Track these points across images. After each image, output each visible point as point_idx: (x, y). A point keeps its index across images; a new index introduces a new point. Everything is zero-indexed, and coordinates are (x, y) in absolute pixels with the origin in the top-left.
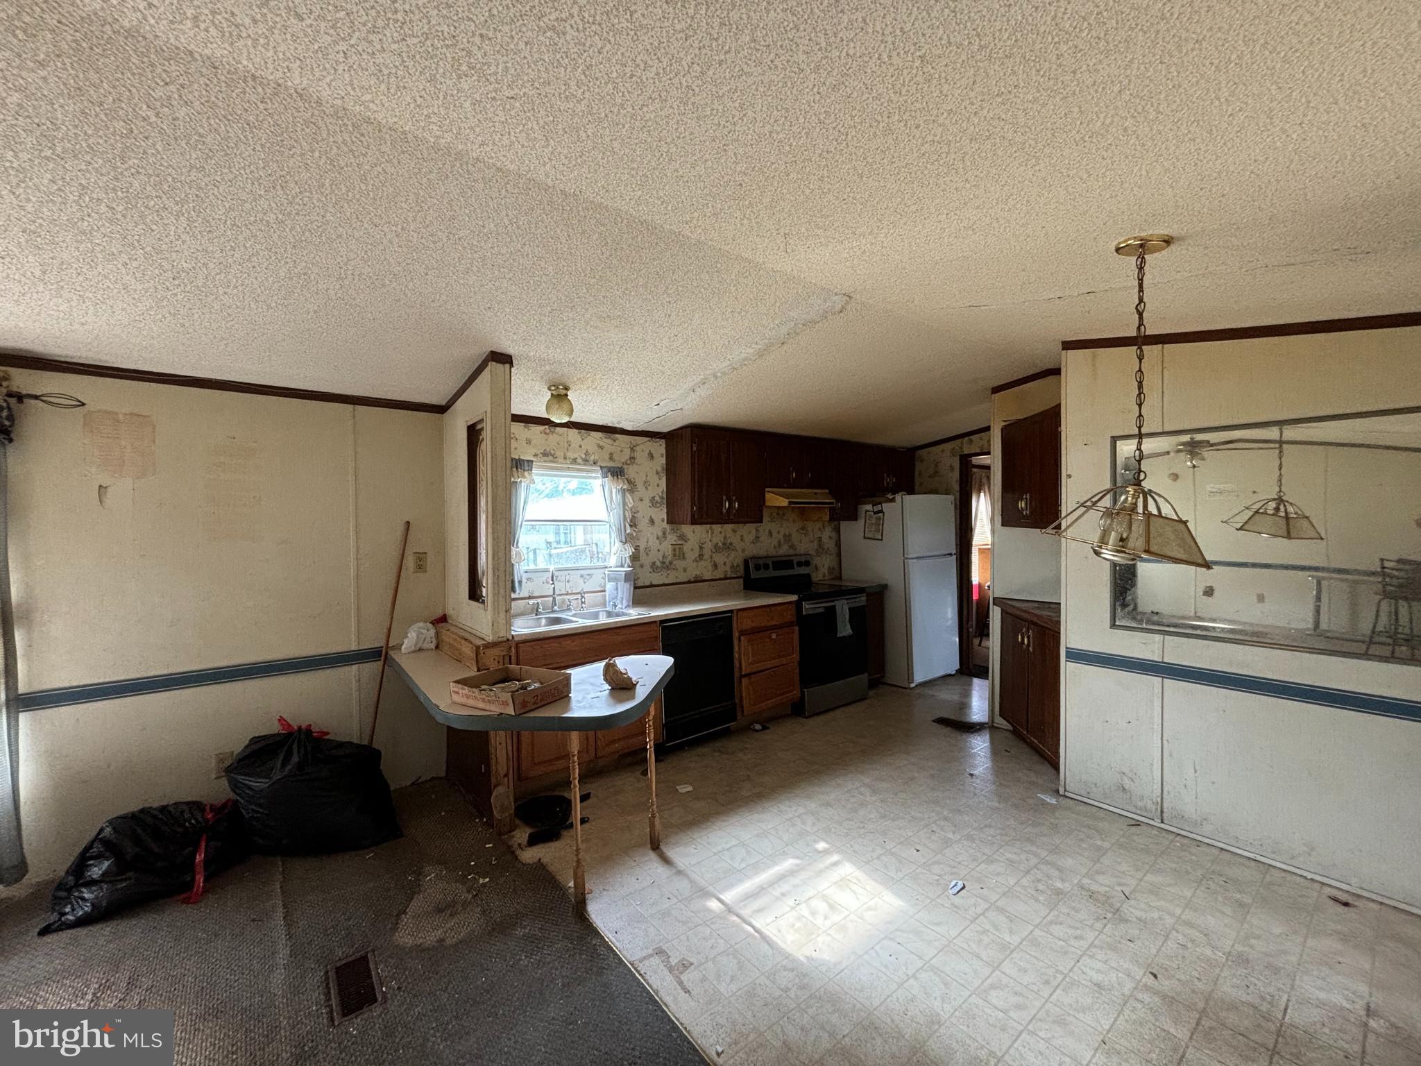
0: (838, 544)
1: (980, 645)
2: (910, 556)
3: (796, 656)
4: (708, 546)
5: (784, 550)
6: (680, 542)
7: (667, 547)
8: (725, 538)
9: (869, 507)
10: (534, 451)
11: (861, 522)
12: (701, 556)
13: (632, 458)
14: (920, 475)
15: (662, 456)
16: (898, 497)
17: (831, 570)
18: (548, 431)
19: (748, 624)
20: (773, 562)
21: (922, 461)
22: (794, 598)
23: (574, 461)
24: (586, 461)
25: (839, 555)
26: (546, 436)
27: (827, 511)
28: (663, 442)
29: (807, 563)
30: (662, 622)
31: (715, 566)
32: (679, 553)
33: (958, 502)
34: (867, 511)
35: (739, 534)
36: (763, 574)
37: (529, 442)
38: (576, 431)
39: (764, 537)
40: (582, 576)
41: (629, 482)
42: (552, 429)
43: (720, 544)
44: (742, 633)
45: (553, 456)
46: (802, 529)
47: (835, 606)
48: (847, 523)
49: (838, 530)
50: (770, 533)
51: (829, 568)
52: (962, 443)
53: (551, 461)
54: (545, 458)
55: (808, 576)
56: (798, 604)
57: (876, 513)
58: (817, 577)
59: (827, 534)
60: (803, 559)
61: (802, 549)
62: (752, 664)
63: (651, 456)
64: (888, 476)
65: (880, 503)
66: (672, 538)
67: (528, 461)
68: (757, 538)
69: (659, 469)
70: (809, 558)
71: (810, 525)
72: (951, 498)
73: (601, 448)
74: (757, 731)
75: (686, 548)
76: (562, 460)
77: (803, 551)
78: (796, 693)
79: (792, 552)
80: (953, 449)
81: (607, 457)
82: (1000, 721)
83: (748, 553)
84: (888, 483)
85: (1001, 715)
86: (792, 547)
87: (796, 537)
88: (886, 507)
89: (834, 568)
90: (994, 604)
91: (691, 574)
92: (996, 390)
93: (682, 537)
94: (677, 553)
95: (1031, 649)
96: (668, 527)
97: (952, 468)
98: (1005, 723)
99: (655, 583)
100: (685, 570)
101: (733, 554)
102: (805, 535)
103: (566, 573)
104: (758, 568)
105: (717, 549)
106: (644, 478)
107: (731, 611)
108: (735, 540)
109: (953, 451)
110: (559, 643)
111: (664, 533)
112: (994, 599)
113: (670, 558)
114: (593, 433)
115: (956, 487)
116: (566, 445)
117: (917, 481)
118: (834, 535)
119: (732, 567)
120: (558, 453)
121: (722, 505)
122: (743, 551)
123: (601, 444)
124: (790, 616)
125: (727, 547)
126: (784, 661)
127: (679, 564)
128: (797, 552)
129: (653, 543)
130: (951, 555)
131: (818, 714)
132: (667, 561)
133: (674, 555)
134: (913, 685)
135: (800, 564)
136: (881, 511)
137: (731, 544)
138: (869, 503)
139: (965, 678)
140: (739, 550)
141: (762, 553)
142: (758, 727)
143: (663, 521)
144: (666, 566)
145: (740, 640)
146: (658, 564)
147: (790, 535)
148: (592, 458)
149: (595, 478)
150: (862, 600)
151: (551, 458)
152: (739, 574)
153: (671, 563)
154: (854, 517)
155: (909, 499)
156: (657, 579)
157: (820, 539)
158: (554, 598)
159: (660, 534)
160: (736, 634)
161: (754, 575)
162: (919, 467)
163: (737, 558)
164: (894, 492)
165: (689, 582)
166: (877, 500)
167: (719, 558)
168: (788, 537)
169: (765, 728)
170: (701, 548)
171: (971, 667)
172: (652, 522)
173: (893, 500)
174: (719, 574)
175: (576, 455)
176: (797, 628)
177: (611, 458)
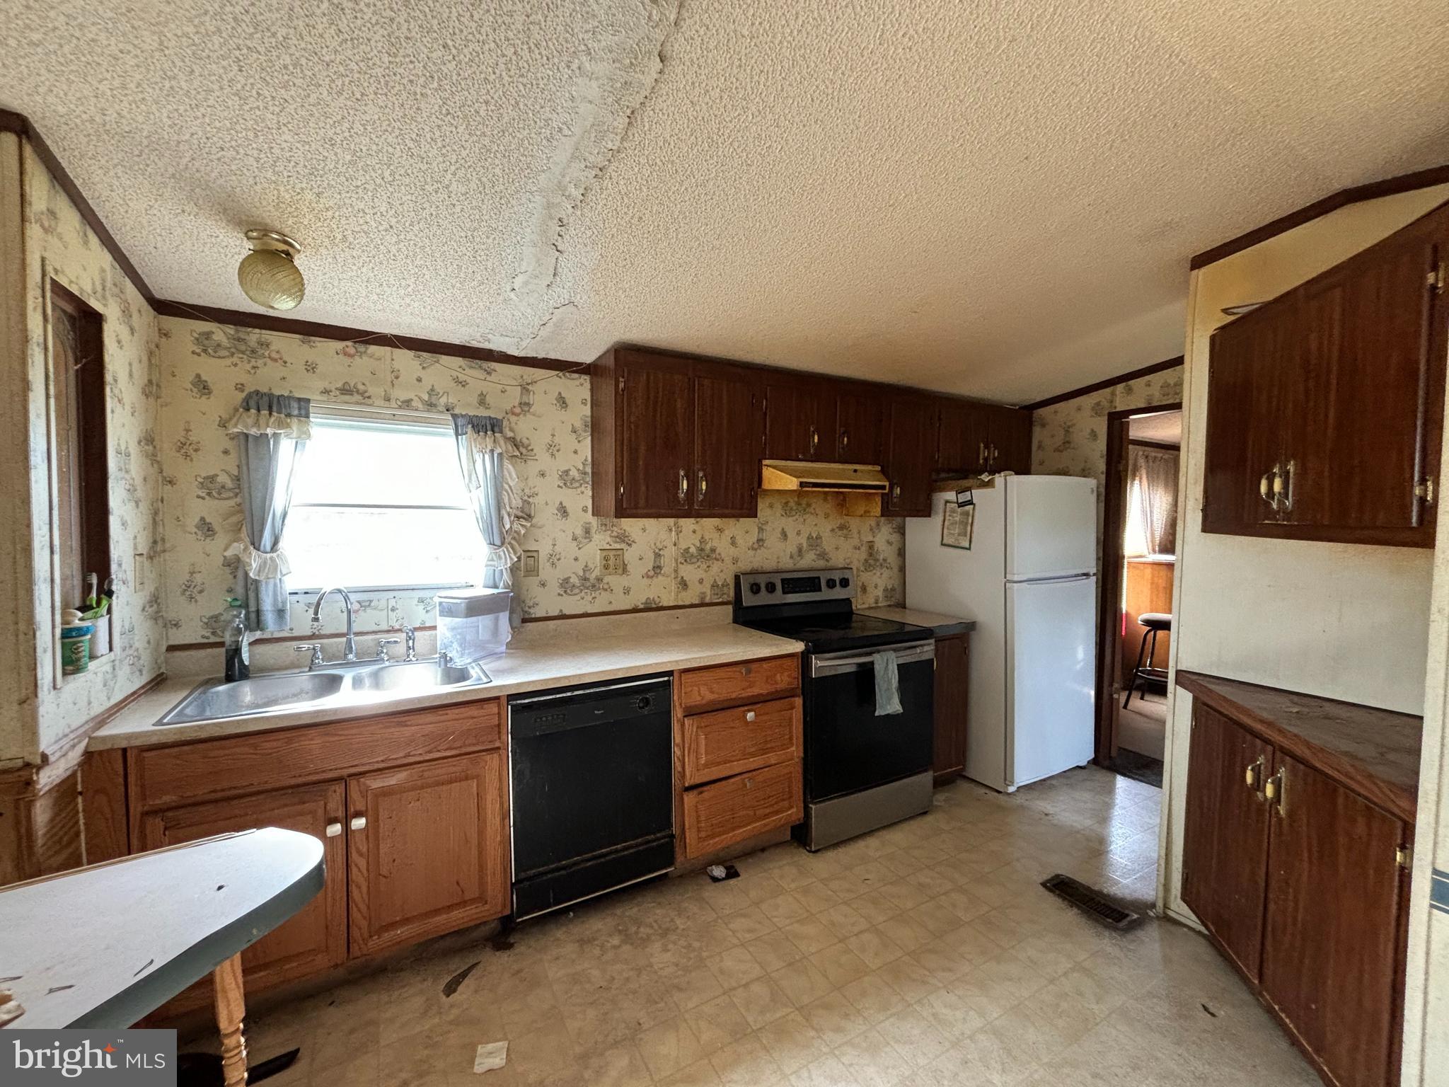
0: (902, 553)
1: (1125, 707)
2: (1016, 578)
3: (796, 751)
4: (670, 554)
5: (809, 560)
6: (618, 546)
7: (592, 553)
8: (702, 541)
9: (951, 495)
10: (321, 385)
11: (937, 520)
12: (657, 568)
13: (525, 406)
14: (1040, 447)
15: (584, 402)
16: (999, 479)
17: (889, 592)
18: (352, 351)
19: (701, 693)
20: (783, 581)
21: (1043, 426)
22: (798, 647)
23: (407, 404)
24: (431, 406)
25: (902, 569)
26: (347, 360)
27: (878, 500)
28: (585, 380)
29: (845, 583)
30: (511, 697)
31: (684, 585)
32: (615, 563)
33: (1103, 490)
34: (947, 502)
35: (728, 533)
36: (764, 599)
37: (311, 368)
38: (410, 354)
39: (772, 539)
40: (421, 601)
41: (515, 443)
42: (362, 348)
43: (693, 550)
44: (690, 713)
45: (362, 394)
46: (842, 527)
47: (872, 663)
48: (915, 519)
49: (902, 531)
50: (784, 535)
51: (886, 590)
52: (1113, 394)
53: (357, 403)
54: (347, 398)
55: (848, 602)
56: (805, 657)
57: (961, 505)
58: (861, 604)
59: (884, 538)
60: (837, 576)
61: (838, 559)
62: (706, 766)
63: (562, 402)
64: (987, 447)
65: (969, 489)
66: (601, 540)
67: (299, 400)
68: (760, 541)
69: (578, 424)
70: (847, 575)
71: (854, 523)
72: (1091, 483)
73: (463, 384)
74: (715, 880)
75: (630, 555)
76: (382, 403)
77: (841, 564)
78: (794, 813)
79: (821, 563)
80: (1098, 404)
81: (474, 400)
82: (1180, 909)
83: (744, 566)
84: (986, 459)
85: (1183, 899)
86: (823, 555)
87: (829, 543)
88: (978, 494)
89: (893, 589)
90: (1177, 682)
91: (638, 599)
92: (1200, 261)
93: (623, 538)
94: (611, 562)
95: (1282, 810)
96: (594, 521)
97: (1094, 435)
98: (1194, 917)
99: (567, 612)
100: (627, 591)
101: (716, 567)
102: (846, 537)
103: (391, 594)
104: (755, 589)
105: (686, 557)
106: (548, 439)
107: (670, 673)
108: (721, 544)
109: (1097, 410)
110: (255, 747)
111: (587, 531)
112: (1178, 672)
113: (597, 573)
114: (445, 360)
115: (1101, 466)
116: (389, 377)
117: (1036, 456)
118: (895, 538)
119: (714, 586)
120: (372, 390)
121: (677, 485)
122: (735, 561)
123: (462, 377)
124: (786, 678)
125: (706, 554)
126: (772, 758)
127: (613, 580)
128: (831, 563)
129: (567, 548)
130: (1087, 575)
131: (837, 845)
132: (593, 576)
133: (606, 567)
134: (1011, 789)
135: (831, 584)
136: (970, 502)
137: (713, 550)
138: (951, 490)
139: (1101, 776)
140: (728, 560)
141: (770, 565)
142: (719, 872)
143: (585, 510)
144: (590, 584)
145: (683, 725)
146: (574, 580)
147: (819, 537)
148: (443, 400)
149: (443, 435)
150: (926, 650)
151: (357, 397)
152: (725, 598)
153: (599, 580)
154: (925, 510)
155: (1017, 482)
156: (572, 605)
157: (871, 545)
158: (349, 641)
159: (579, 532)
160: (677, 713)
161: (748, 600)
162: (1038, 434)
163: (723, 573)
164: (993, 472)
165: (635, 610)
166: (965, 483)
167: (691, 572)
168: (815, 542)
169: (732, 874)
170: (657, 556)
171: (1114, 753)
172: (563, 511)
173: (990, 484)
174: (689, 597)
175: (411, 395)
176: (798, 701)
177: (482, 401)
